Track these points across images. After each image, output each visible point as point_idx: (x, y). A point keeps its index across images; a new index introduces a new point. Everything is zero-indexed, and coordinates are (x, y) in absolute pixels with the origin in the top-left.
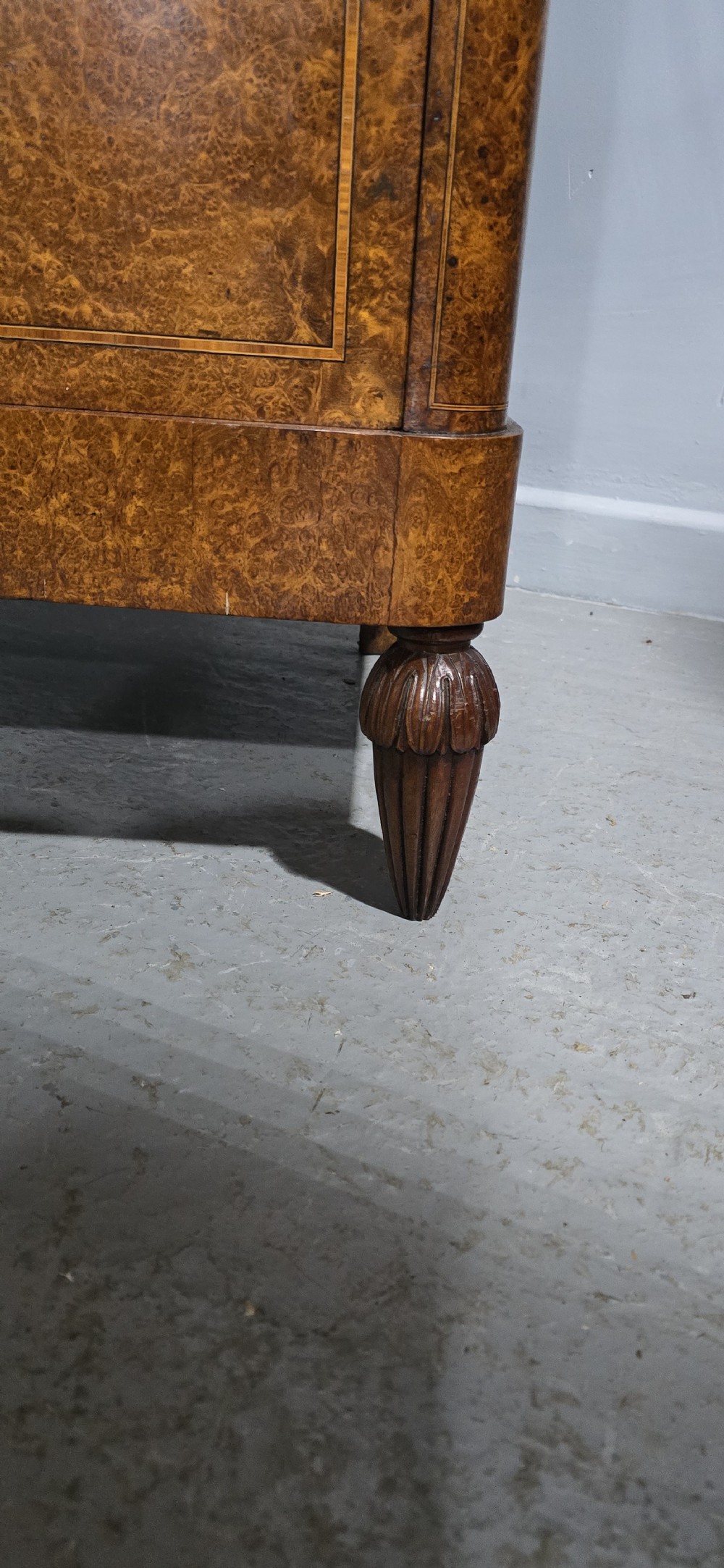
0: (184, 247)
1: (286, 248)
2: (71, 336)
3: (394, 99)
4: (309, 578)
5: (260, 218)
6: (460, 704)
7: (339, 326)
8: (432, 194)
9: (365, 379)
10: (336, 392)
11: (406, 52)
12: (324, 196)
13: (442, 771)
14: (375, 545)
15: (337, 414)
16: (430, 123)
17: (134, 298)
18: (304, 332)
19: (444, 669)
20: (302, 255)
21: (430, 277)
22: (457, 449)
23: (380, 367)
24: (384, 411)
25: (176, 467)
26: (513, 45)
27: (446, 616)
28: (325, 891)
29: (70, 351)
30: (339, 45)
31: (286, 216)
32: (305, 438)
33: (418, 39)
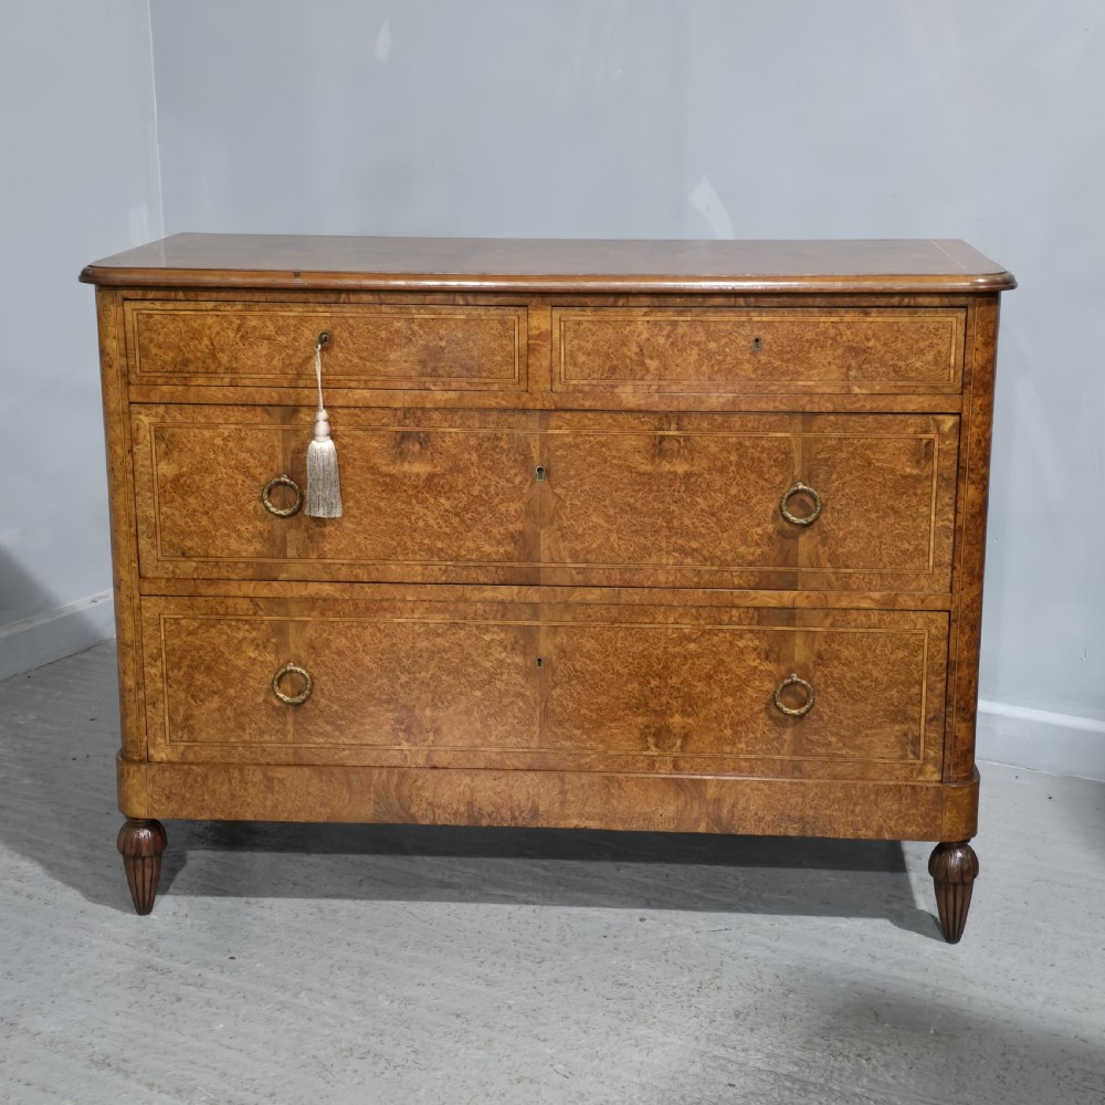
0: (875, 735)
1: (905, 735)
2: (839, 759)
3: (937, 697)
4: (914, 828)
5: (897, 727)
6: (966, 866)
7: (922, 754)
8: (949, 720)
9: (930, 768)
10: (921, 772)
11: (941, 686)
12: (917, 721)
13: (959, 889)
14: (935, 818)
15: (921, 778)
16: (947, 702)
17: (858, 748)
18: (911, 756)
19: (959, 854)
20: (910, 736)
21: (949, 742)
22: (961, 789)
23: (935, 765)
24: (937, 777)
25: (873, 797)
26: (970, 682)
27: (961, 838)
28: (916, 935)
29: (839, 764)
30: (921, 685)
31: (905, 727)
32: (913, 787)
33: (943, 684)
